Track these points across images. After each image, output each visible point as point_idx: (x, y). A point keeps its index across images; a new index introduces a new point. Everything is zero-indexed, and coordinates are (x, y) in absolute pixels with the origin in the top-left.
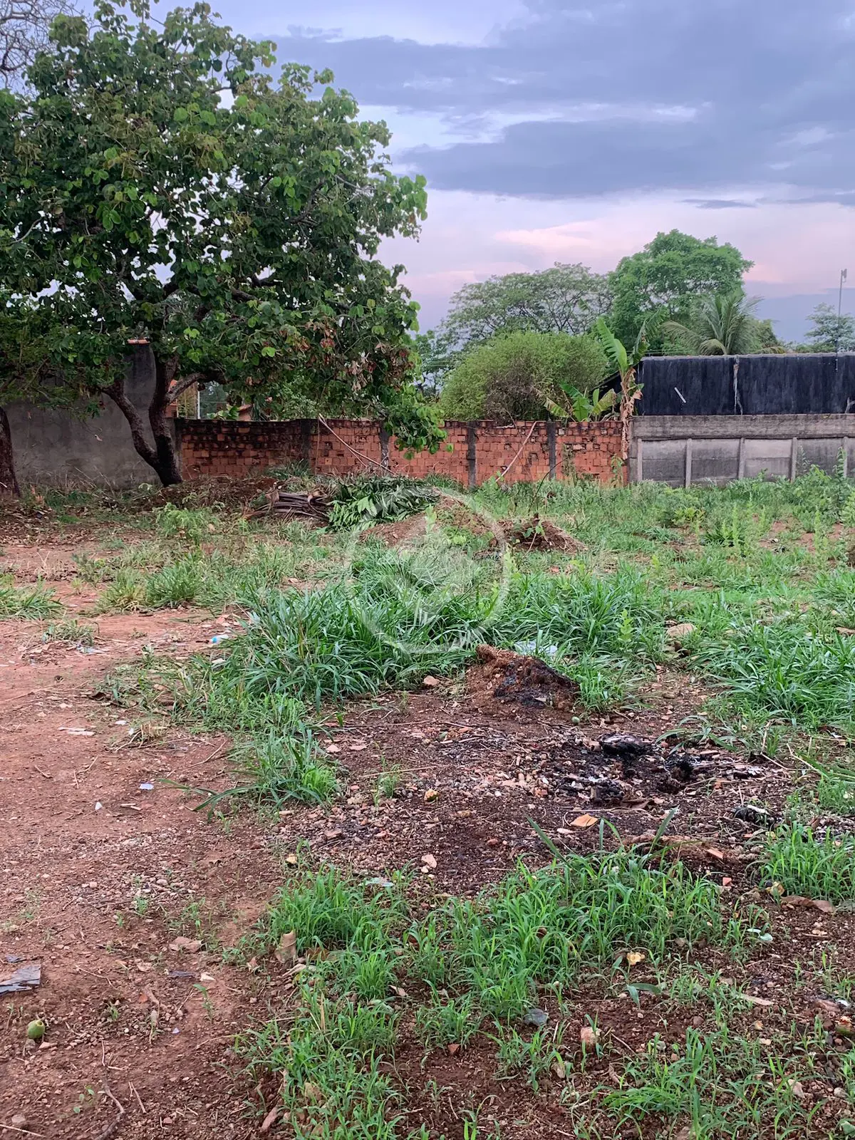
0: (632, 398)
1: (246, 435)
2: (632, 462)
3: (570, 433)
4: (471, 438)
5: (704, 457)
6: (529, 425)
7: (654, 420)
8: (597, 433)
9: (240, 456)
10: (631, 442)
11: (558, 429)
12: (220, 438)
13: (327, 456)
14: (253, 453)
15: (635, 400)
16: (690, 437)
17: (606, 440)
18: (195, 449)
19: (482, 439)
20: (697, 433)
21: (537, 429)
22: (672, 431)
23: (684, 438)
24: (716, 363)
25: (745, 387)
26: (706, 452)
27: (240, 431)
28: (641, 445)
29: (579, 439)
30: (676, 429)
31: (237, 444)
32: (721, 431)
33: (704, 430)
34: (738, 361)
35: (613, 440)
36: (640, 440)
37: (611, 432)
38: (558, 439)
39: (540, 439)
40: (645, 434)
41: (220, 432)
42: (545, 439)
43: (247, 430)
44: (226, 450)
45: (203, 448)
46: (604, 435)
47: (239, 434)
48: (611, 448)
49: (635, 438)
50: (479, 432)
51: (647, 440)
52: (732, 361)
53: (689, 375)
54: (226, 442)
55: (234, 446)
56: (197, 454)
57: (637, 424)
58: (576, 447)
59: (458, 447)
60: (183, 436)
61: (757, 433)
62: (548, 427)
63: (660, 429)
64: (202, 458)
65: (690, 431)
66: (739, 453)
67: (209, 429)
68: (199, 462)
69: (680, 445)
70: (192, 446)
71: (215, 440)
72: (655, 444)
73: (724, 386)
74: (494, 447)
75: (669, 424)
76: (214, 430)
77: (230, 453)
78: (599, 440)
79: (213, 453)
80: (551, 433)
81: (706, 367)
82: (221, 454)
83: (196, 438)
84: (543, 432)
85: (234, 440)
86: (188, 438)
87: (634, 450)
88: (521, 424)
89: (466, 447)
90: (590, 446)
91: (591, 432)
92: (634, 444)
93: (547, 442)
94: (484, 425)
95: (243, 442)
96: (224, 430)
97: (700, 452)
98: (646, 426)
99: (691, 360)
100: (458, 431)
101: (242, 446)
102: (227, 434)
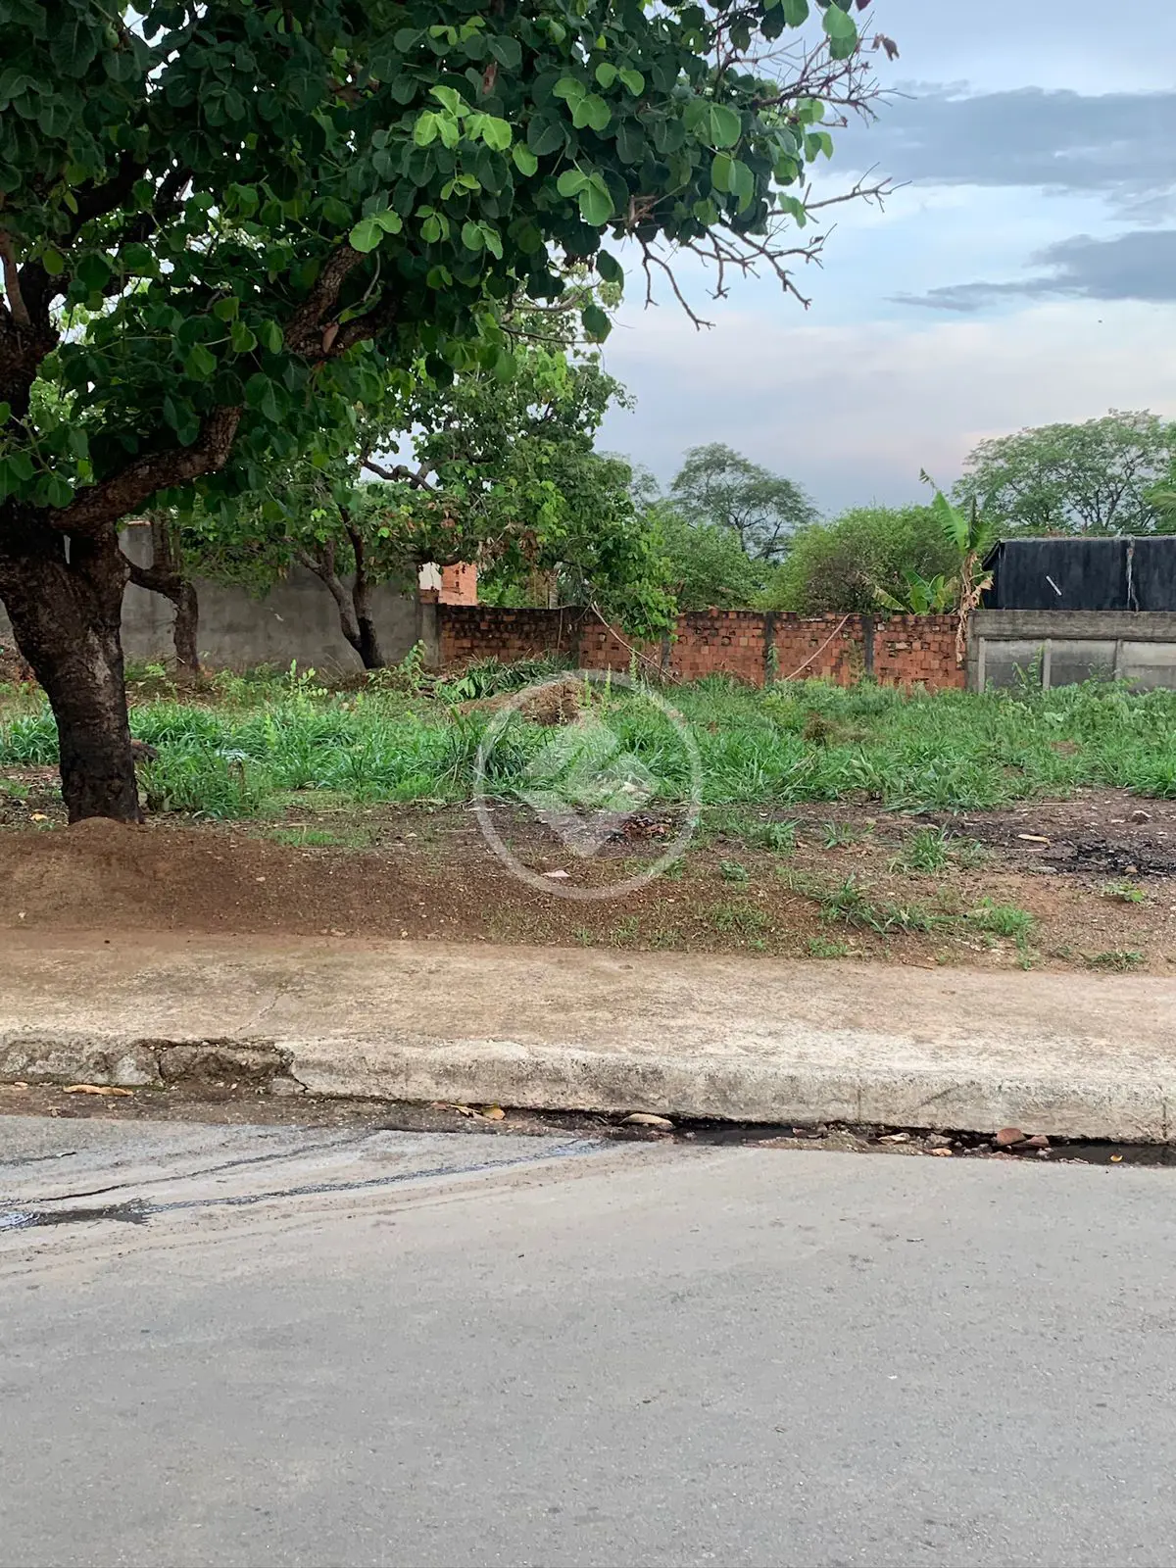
0: (978, 588)
1: (512, 623)
2: (971, 665)
3: (892, 628)
4: (769, 632)
5: (1067, 663)
6: (840, 618)
7: (1001, 615)
8: (926, 629)
9: (504, 646)
10: (970, 641)
11: (876, 623)
12: (483, 626)
13: (600, 649)
14: (518, 643)
15: (983, 590)
16: (1048, 637)
17: (939, 638)
18: (457, 638)
19: (782, 634)
20: (1058, 631)
21: (850, 622)
22: (1025, 629)
23: (1041, 638)
24: (1103, 546)
25: (1142, 577)
26: (1071, 656)
27: (505, 619)
28: (984, 645)
29: (903, 636)
30: (1030, 627)
31: (501, 633)
32: (1090, 631)
33: (1068, 628)
34: (1133, 544)
35: (947, 639)
36: (982, 639)
37: (945, 628)
38: (877, 636)
39: (854, 635)
40: (988, 632)
41: (483, 620)
42: (861, 634)
43: (513, 618)
44: (489, 640)
45: (465, 636)
46: (936, 632)
47: (503, 622)
48: (944, 648)
49: (976, 637)
50: (778, 625)
51: (990, 639)
52: (1125, 544)
53: (1066, 561)
54: (489, 631)
55: (497, 635)
56: (458, 643)
57: (978, 619)
58: (899, 646)
59: (753, 642)
60: (444, 623)
61: (1140, 634)
62: (864, 621)
63: (1008, 627)
64: (463, 648)
65: (1049, 630)
66: (1115, 658)
67: (472, 616)
68: (461, 652)
69: (1035, 646)
70: (453, 634)
71: (478, 628)
72: (1002, 645)
73: (1114, 575)
74: (796, 644)
75: (1021, 621)
76: (477, 618)
77: (494, 643)
78: (929, 638)
79: (475, 643)
80: (868, 626)
81: (1089, 552)
82: (483, 644)
83: (457, 626)
84: (858, 627)
85: (498, 629)
86: (449, 626)
87: (973, 652)
88: (830, 617)
89: (762, 643)
90: (917, 645)
91: (920, 628)
92: (974, 645)
93: (863, 637)
94: (785, 617)
95: (506, 630)
96: (488, 617)
97: (1062, 656)
98: (989, 623)
99: (1069, 543)
100: (754, 623)
101: (506, 635)
102: (490, 622)
